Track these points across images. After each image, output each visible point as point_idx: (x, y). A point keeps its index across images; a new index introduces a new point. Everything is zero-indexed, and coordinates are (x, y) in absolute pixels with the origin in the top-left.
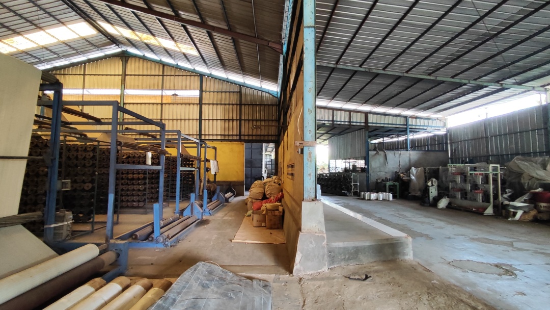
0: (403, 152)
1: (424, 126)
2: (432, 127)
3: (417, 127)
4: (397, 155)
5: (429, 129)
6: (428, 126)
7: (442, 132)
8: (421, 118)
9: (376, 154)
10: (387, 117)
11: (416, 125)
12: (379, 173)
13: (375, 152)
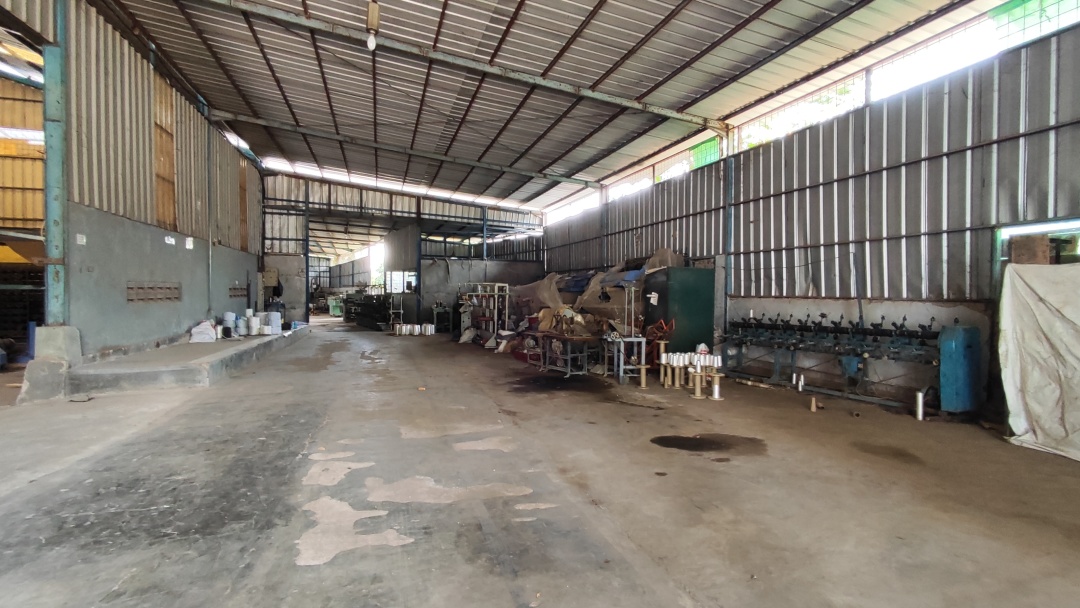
0: (475, 262)
1: (512, 222)
2: (523, 224)
3: (501, 224)
4: (466, 267)
5: (520, 228)
6: (517, 223)
7: (538, 233)
8: (506, 210)
9: (432, 264)
10: (453, 206)
11: (499, 221)
12: (436, 295)
13: (431, 261)
